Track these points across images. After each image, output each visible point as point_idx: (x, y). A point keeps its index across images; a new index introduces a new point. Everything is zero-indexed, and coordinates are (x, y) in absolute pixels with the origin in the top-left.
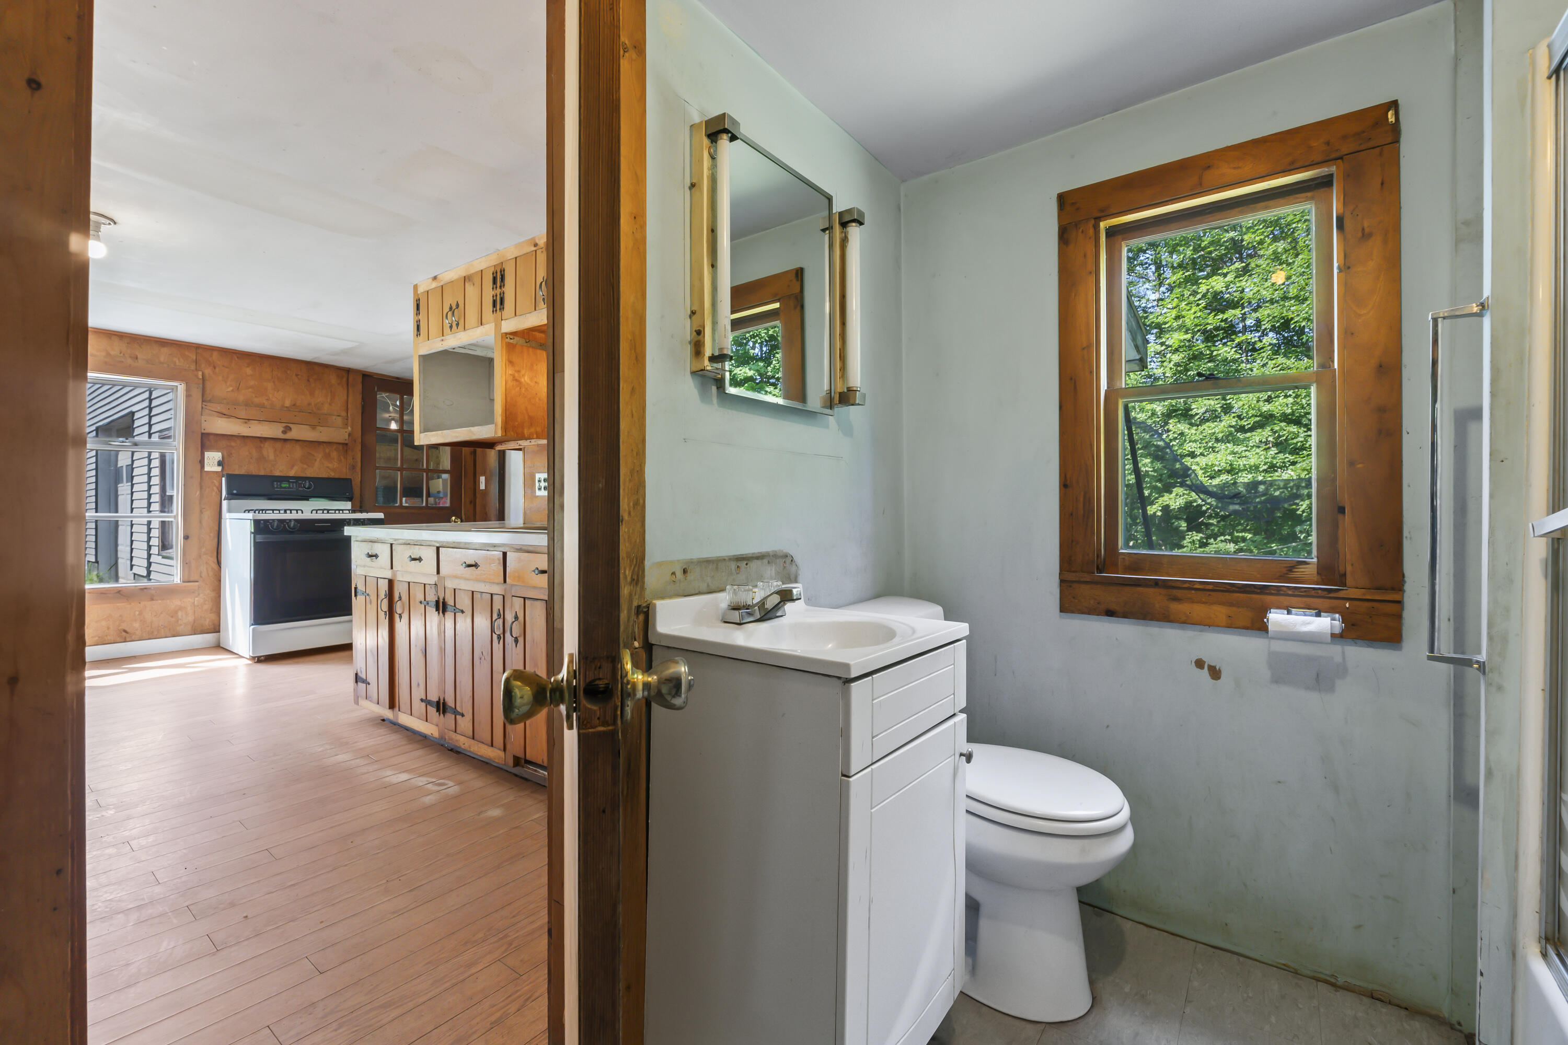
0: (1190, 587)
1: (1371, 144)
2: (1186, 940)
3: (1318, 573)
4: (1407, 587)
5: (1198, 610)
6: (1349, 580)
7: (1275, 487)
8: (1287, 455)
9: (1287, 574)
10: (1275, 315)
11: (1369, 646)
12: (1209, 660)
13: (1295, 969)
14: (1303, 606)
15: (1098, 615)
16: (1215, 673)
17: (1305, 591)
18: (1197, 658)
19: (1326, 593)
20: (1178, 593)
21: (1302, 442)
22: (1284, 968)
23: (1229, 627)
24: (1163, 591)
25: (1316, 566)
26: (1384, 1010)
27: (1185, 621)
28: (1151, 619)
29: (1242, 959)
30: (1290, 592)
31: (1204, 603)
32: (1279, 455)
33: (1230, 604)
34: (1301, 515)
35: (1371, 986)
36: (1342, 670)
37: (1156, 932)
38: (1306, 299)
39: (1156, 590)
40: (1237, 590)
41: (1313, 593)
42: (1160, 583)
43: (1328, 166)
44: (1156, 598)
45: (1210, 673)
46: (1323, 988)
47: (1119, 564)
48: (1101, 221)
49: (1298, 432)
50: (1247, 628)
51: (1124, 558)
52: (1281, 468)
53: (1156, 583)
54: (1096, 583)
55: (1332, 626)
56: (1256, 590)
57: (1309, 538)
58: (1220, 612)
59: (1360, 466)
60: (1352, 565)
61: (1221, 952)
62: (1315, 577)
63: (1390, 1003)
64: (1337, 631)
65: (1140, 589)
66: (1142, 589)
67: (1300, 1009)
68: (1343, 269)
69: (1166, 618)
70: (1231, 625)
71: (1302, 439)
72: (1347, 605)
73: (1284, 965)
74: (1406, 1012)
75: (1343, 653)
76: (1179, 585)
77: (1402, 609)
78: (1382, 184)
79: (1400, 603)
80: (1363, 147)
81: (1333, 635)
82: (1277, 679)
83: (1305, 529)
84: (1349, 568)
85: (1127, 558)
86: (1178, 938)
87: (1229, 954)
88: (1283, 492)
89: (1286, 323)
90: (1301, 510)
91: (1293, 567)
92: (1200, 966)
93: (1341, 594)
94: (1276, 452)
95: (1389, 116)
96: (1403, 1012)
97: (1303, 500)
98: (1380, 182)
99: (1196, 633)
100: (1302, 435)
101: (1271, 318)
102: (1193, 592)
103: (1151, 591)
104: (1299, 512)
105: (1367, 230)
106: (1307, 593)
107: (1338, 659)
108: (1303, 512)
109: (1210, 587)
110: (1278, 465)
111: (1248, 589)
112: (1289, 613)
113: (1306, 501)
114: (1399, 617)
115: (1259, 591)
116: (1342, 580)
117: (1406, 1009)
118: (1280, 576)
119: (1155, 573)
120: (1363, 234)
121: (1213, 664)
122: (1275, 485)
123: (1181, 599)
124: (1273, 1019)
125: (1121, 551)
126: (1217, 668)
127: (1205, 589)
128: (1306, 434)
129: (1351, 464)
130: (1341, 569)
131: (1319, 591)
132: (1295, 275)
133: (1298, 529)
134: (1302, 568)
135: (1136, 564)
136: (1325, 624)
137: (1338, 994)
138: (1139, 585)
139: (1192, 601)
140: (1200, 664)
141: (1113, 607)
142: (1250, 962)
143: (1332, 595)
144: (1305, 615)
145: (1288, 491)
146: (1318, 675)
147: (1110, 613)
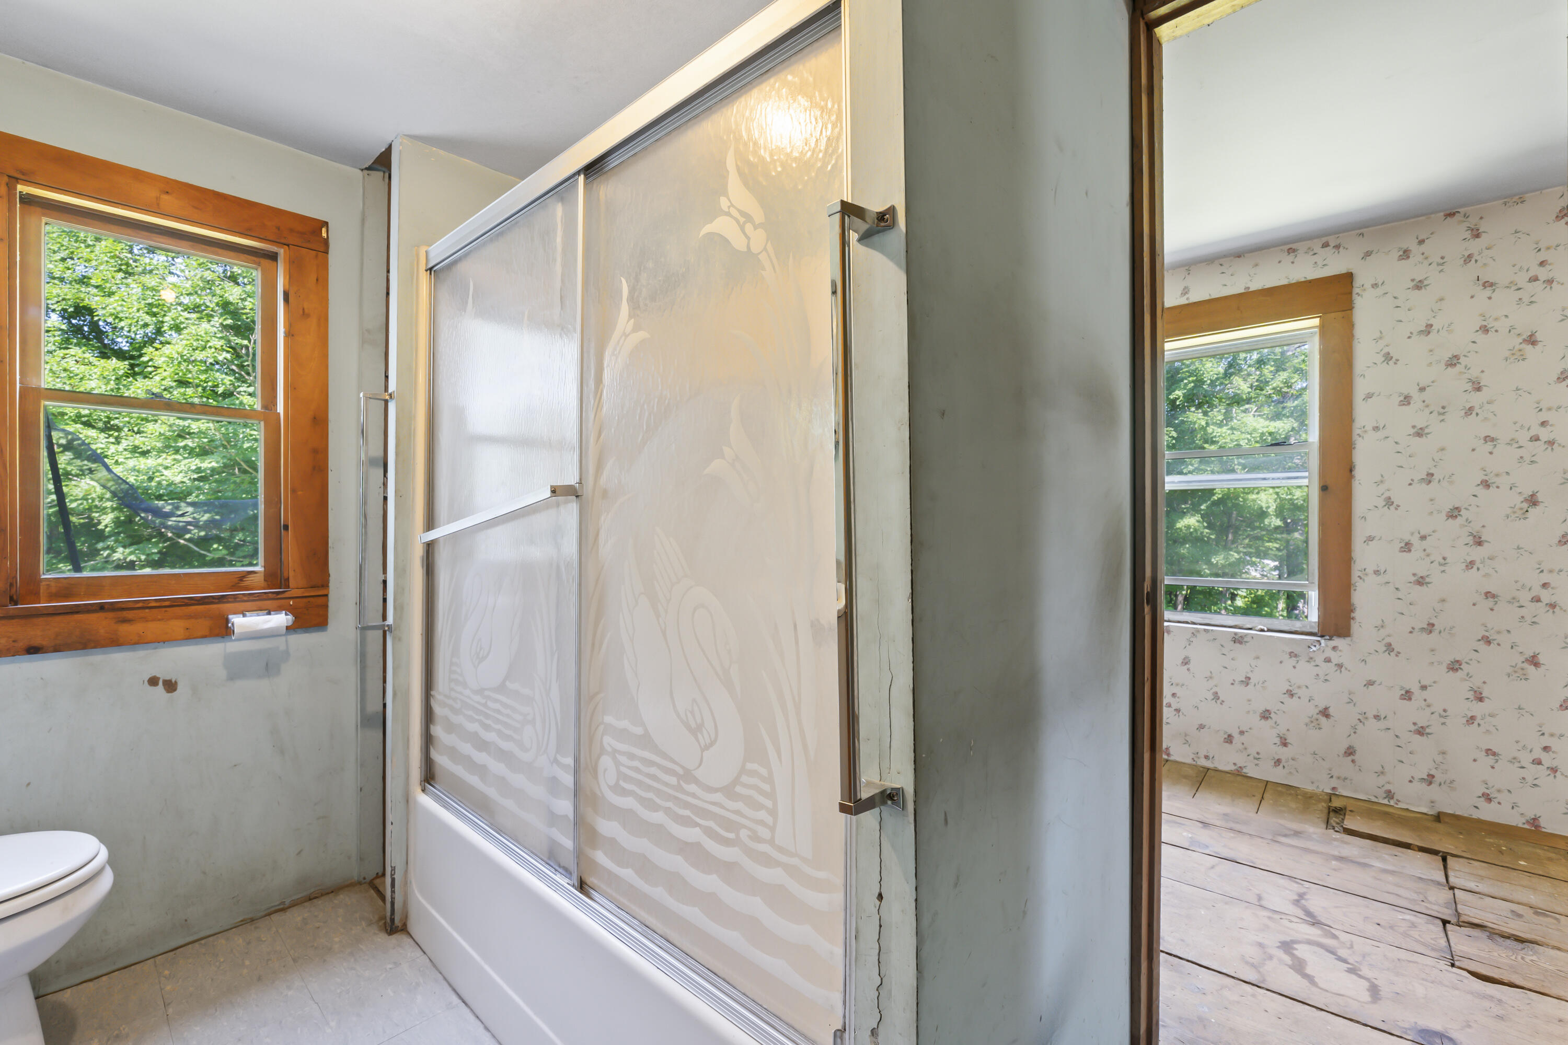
0: (146, 606)
1: (309, 246)
2: (142, 963)
3: (265, 580)
4: (331, 585)
5: (153, 628)
6: (292, 583)
7: (71, 498)
8: (86, 462)
9: (238, 583)
10: (68, 297)
11: (306, 632)
12: (163, 675)
13: (250, 919)
14: (255, 609)
15: (13, 656)
16: (170, 686)
17: (258, 596)
18: (151, 676)
19: (275, 595)
20: (126, 614)
21: (103, 449)
22: (244, 922)
23: (187, 639)
24: (111, 615)
25: (263, 575)
26: (320, 902)
27: (138, 642)
28: (95, 647)
29: (203, 942)
30: (245, 598)
31: (159, 620)
32: (75, 461)
33: (189, 617)
34: (103, 531)
35: (305, 894)
36: (286, 655)
37: (104, 978)
38: (113, 293)
39: (101, 615)
40: (196, 602)
41: (265, 596)
42: (106, 607)
43: (278, 247)
44: (100, 624)
45: (165, 688)
46: (275, 917)
47: (42, 591)
48: (18, 183)
49: (98, 437)
50: (204, 637)
51: (48, 585)
52: (77, 476)
53: (102, 608)
54: (12, 617)
55: (287, 620)
56: (214, 600)
57: (114, 555)
58: (177, 626)
59: (300, 493)
60: (294, 571)
61: (181, 949)
62: (263, 583)
63: (322, 895)
64: (290, 623)
65: (77, 617)
66: (81, 615)
67: (265, 941)
68: (289, 334)
69: (114, 642)
70: (190, 637)
71: (103, 446)
72: (291, 603)
73: (242, 921)
74: (333, 894)
75: (287, 641)
76: (132, 605)
77: (328, 601)
78: (317, 280)
79: (327, 595)
80: (305, 245)
81: (288, 628)
82: (232, 677)
83: (109, 546)
84: (291, 574)
85: (53, 584)
86: (133, 967)
87: (190, 946)
88: (82, 504)
89: (81, 310)
90: (103, 524)
91: (244, 577)
92: (167, 972)
93: (286, 595)
94: (72, 457)
95: (323, 232)
96: (331, 895)
97: (106, 514)
98: (315, 279)
99: (149, 651)
100: (103, 441)
101: (60, 299)
102: (147, 610)
103: (93, 617)
104: (100, 527)
105: (306, 311)
106: (260, 597)
107: (283, 647)
108: (106, 526)
109: (167, 603)
110: (73, 472)
111: (206, 600)
112: (244, 616)
113: (110, 515)
114: (326, 607)
115: (217, 601)
116: (285, 583)
117: (332, 892)
118: (233, 586)
119: (95, 597)
120: (304, 312)
121: (168, 678)
122: (71, 495)
123: (133, 620)
124: (247, 963)
125: (43, 577)
126: (173, 681)
127: (161, 606)
128: (107, 440)
129: (294, 491)
130: (285, 575)
131: (270, 595)
132: (96, 260)
133: (100, 545)
134: (251, 578)
135: (66, 589)
136: (281, 619)
137: (287, 913)
138: (77, 613)
139: (145, 619)
140: (153, 681)
141: (37, 642)
142: (211, 939)
143: (279, 596)
144: (259, 616)
145: (88, 503)
146: (267, 664)
147: (33, 650)
